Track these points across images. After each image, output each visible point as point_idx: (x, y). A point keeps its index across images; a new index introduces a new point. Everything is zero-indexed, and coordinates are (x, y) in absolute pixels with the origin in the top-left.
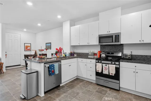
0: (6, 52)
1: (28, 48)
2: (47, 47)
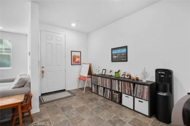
0: (43, 67)
1: (77, 60)
2: (115, 57)
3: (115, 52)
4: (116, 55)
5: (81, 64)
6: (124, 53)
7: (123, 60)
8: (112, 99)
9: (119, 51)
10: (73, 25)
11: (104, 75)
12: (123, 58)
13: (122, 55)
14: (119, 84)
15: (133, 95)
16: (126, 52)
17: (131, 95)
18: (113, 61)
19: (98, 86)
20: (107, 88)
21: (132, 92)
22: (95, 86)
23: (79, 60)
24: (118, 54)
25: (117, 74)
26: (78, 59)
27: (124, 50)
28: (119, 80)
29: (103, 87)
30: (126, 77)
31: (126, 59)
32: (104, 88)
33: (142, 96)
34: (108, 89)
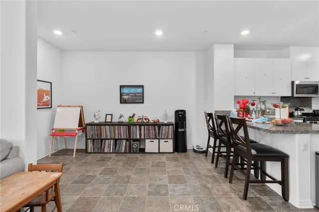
2: (126, 97)
3: (125, 91)
4: (128, 94)
5: (51, 107)
6: (140, 93)
7: (137, 101)
8: (130, 150)
9: (132, 90)
10: (58, 33)
11: (111, 122)
12: (139, 99)
13: (137, 96)
14: (140, 130)
15: (158, 138)
16: (142, 92)
17: (156, 139)
18: (122, 102)
19: (102, 140)
20: (121, 139)
21: (157, 135)
22: (93, 141)
23: (49, 99)
24: (131, 93)
25: (132, 118)
26: (48, 97)
27: (139, 90)
28: (140, 125)
29: (113, 139)
30: (145, 121)
31: (142, 101)
32: (116, 140)
33: (168, 136)
34: (123, 139)
